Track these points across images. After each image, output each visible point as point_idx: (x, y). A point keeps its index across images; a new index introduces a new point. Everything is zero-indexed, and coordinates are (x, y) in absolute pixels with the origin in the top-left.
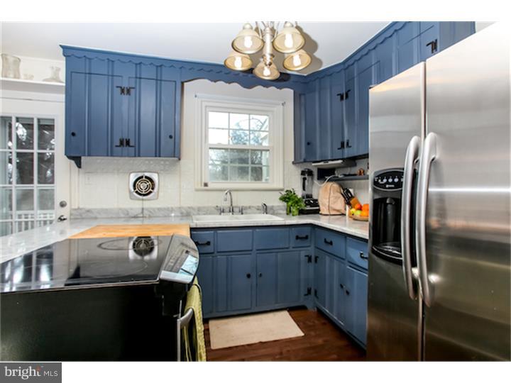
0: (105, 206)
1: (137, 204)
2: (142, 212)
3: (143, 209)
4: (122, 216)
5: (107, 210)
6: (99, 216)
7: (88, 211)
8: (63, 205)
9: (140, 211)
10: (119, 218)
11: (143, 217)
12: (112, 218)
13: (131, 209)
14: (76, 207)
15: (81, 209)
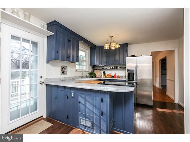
0: (54, 77)
1: (62, 76)
2: (64, 79)
3: (64, 78)
4: (59, 80)
5: (55, 78)
6: (53, 81)
7: (50, 79)
8: (41, 77)
9: (63, 79)
10: (58, 81)
11: (64, 80)
12: (57, 81)
13: (61, 78)
14: (46, 78)
15: (48, 78)
